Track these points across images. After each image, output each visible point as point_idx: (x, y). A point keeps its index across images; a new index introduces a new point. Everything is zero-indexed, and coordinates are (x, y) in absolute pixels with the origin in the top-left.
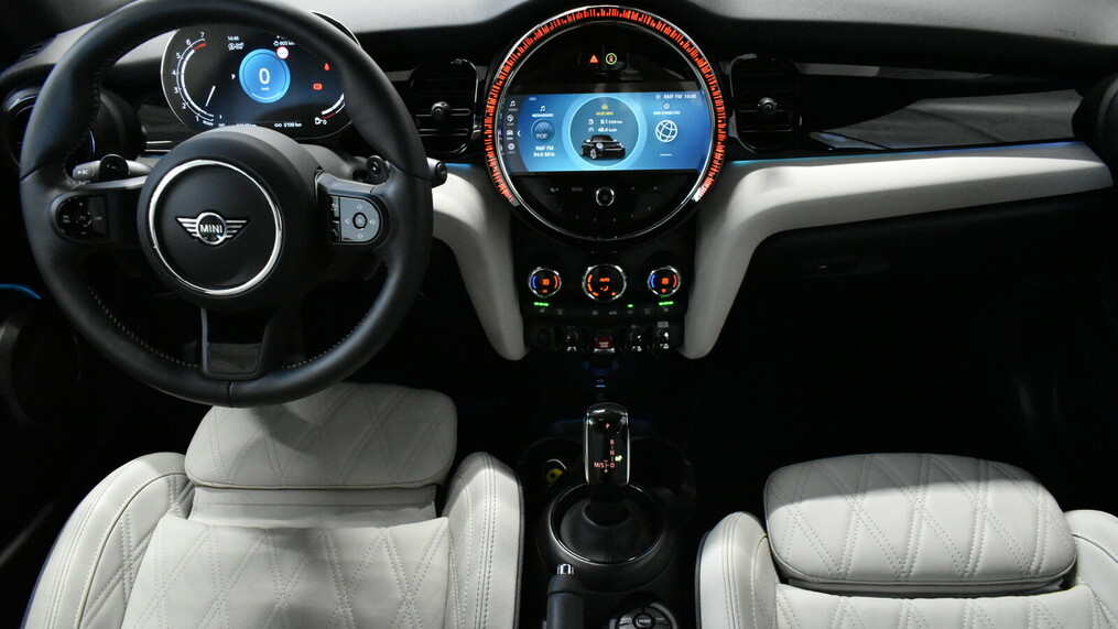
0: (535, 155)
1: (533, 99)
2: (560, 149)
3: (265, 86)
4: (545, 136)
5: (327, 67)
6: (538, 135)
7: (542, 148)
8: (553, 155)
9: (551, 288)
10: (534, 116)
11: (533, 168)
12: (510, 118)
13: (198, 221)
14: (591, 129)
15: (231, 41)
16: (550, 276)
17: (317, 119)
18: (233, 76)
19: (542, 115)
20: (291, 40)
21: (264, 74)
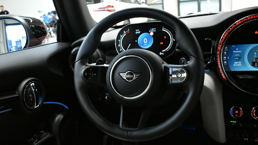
0: (234, 65)
1: (233, 46)
2: (243, 63)
3: (145, 44)
4: (238, 59)
5: (165, 37)
6: (235, 59)
7: (237, 63)
8: (241, 65)
9: (239, 114)
10: (234, 52)
11: (233, 70)
12: (225, 53)
13: (126, 74)
14: (255, 56)
15: (137, 31)
16: (239, 110)
17: (160, 53)
18: (136, 41)
19: (237, 52)
20: (154, 30)
21: (145, 40)
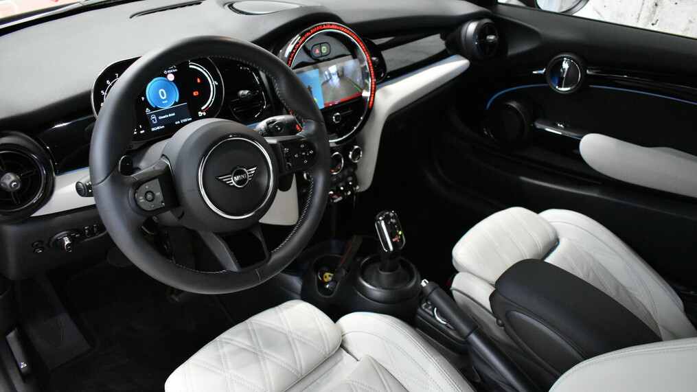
3: (164, 100)
5: (199, 81)
13: (232, 175)
18: (143, 98)
20: (174, 69)
21: (162, 93)
